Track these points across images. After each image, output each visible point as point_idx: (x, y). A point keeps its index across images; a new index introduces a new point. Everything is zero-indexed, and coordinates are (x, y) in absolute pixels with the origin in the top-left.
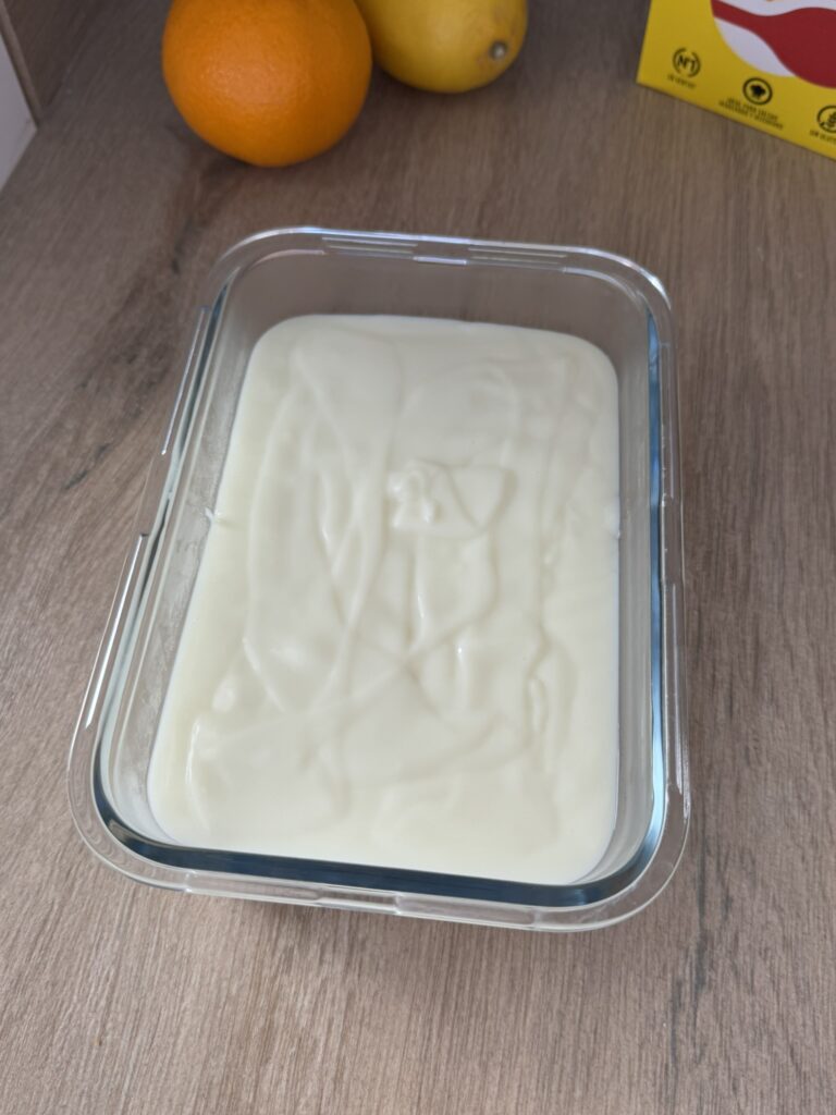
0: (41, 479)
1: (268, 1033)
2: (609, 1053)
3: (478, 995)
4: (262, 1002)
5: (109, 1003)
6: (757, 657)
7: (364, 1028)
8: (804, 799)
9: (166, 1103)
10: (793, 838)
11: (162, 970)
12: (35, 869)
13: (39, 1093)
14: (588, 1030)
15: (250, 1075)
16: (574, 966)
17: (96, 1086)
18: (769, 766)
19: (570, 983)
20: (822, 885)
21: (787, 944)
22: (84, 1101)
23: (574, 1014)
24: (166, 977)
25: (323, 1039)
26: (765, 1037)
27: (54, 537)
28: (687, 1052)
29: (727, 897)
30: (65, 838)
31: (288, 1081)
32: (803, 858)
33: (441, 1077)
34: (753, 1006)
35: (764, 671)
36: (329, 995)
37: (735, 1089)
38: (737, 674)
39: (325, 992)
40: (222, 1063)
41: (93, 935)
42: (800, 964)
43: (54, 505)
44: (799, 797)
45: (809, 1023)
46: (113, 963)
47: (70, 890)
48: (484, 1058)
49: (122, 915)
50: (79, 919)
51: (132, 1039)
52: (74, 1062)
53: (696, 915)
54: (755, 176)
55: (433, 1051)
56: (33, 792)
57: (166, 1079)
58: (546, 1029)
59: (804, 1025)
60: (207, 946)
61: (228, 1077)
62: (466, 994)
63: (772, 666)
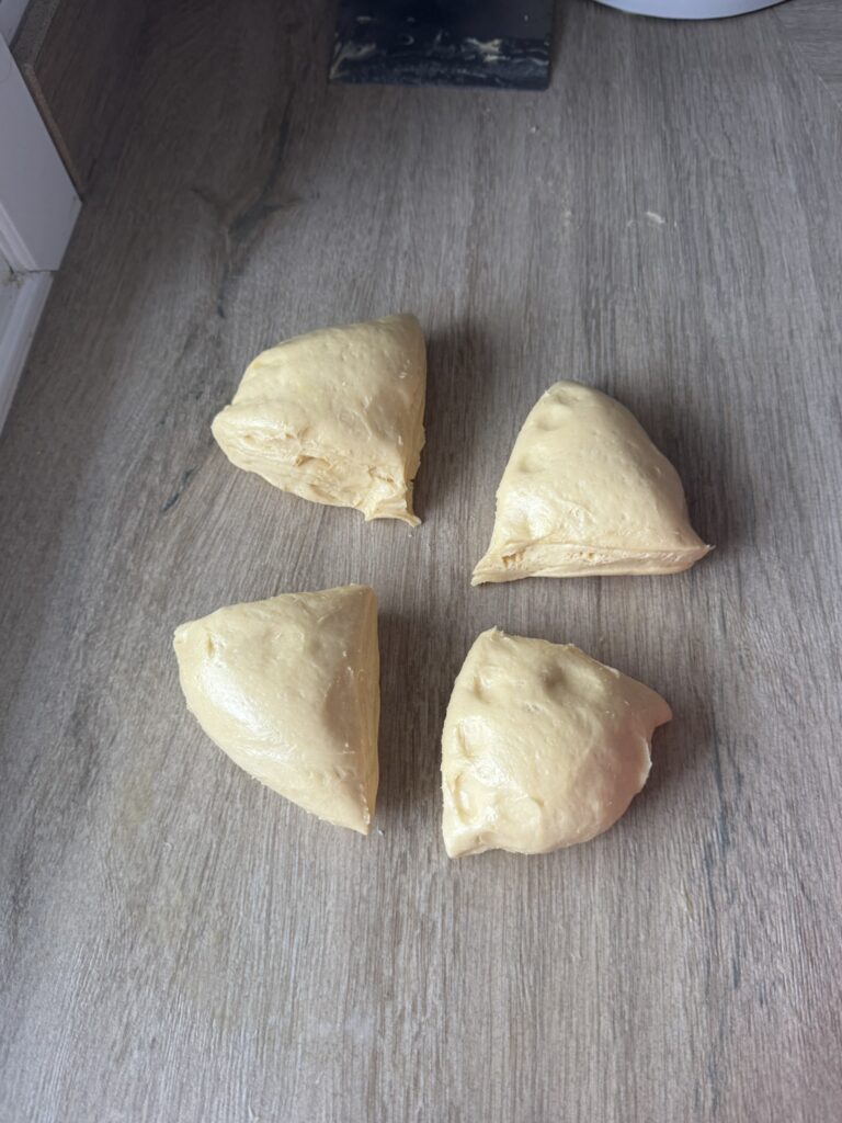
0: (142, 505)
1: (397, 921)
2: (662, 904)
3: (555, 872)
4: (388, 898)
5: (268, 915)
6: (740, 582)
7: (470, 910)
8: (790, 691)
9: (325, 983)
10: (785, 723)
11: (306, 883)
12: (192, 818)
13: (227, 988)
14: (644, 888)
15: (387, 955)
16: (626, 841)
17: (269, 979)
18: (760, 668)
19: (625, 854)
20: (812, 757)
21: (790, 806)
22: (262, 989)
23: (631, 878)
24: (309, 889)
25: (440, 920)
26: (780, 878)
27: (161, 552)
28: (722, 897)
29: (739, 775)
30: (212, 791)
31: (417, 956)
32: (795, 738)
33: (535, 938)
34: (769, 855)
35: (747, 594)
36: (440, 886)
37: (762, 919)
38: (725, 598)
39: (436, 884)
40: (364, 949)
41: (247, 864)
42: (802, 819)
43: (156, 526)
44: (786, 690)
45: (813, 863)
46: (267, 883)
47: (223, 831)
48: (566, 920)
49: (267, 845)
50: (234, 852)
51: (291, 940)
52: (248, 962)
53: (715, 792)
54: (693, 178)
55: (527, 919)
56: (181, 757)
57: (323, 966)
58: (612, 893)
59: (809, 865)
60: (338, 861)
61: (370, 960)
62: (546, 873)
63: (753, 590)
